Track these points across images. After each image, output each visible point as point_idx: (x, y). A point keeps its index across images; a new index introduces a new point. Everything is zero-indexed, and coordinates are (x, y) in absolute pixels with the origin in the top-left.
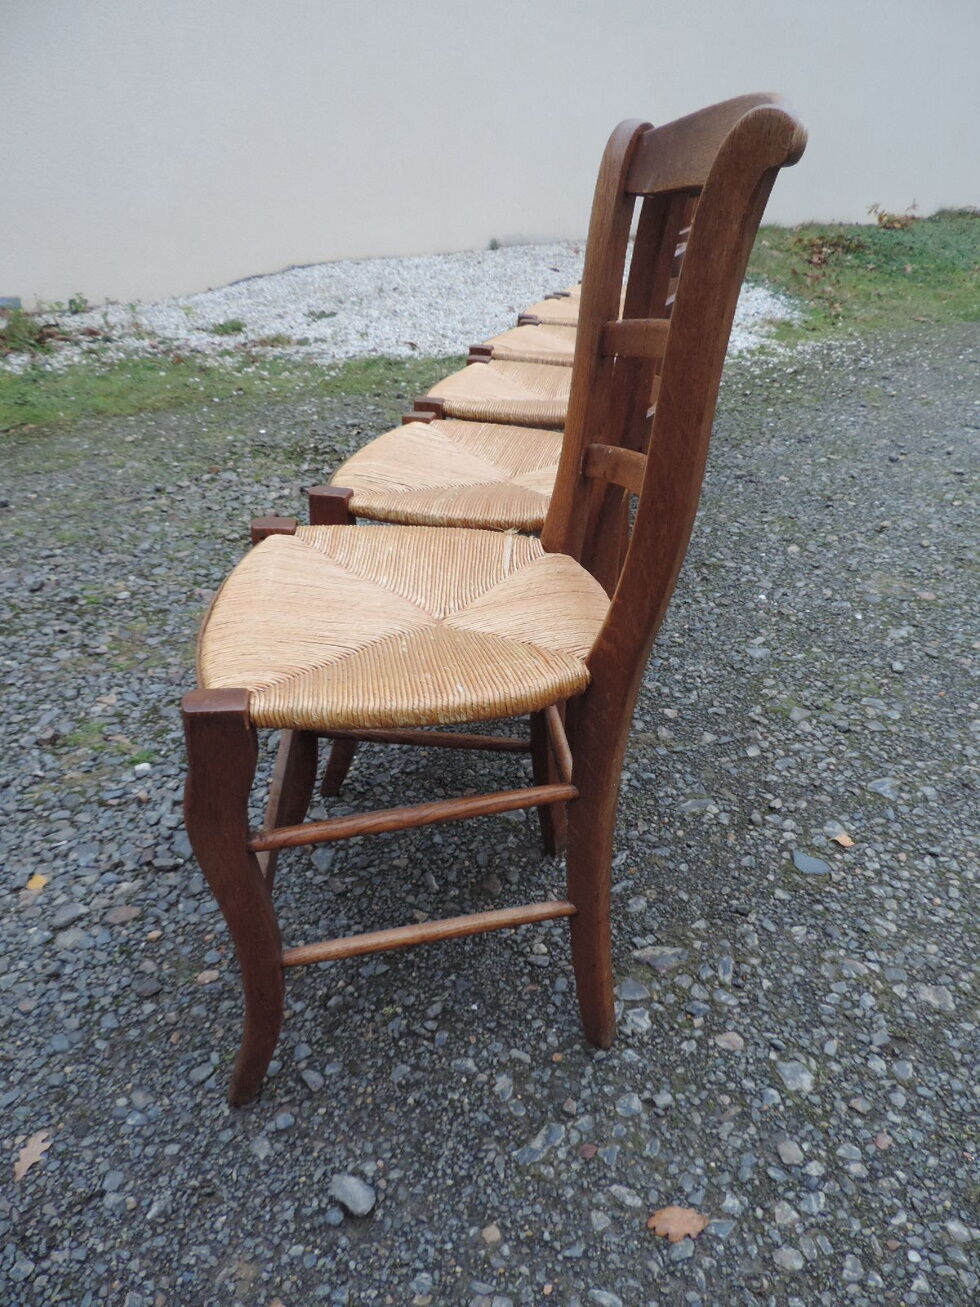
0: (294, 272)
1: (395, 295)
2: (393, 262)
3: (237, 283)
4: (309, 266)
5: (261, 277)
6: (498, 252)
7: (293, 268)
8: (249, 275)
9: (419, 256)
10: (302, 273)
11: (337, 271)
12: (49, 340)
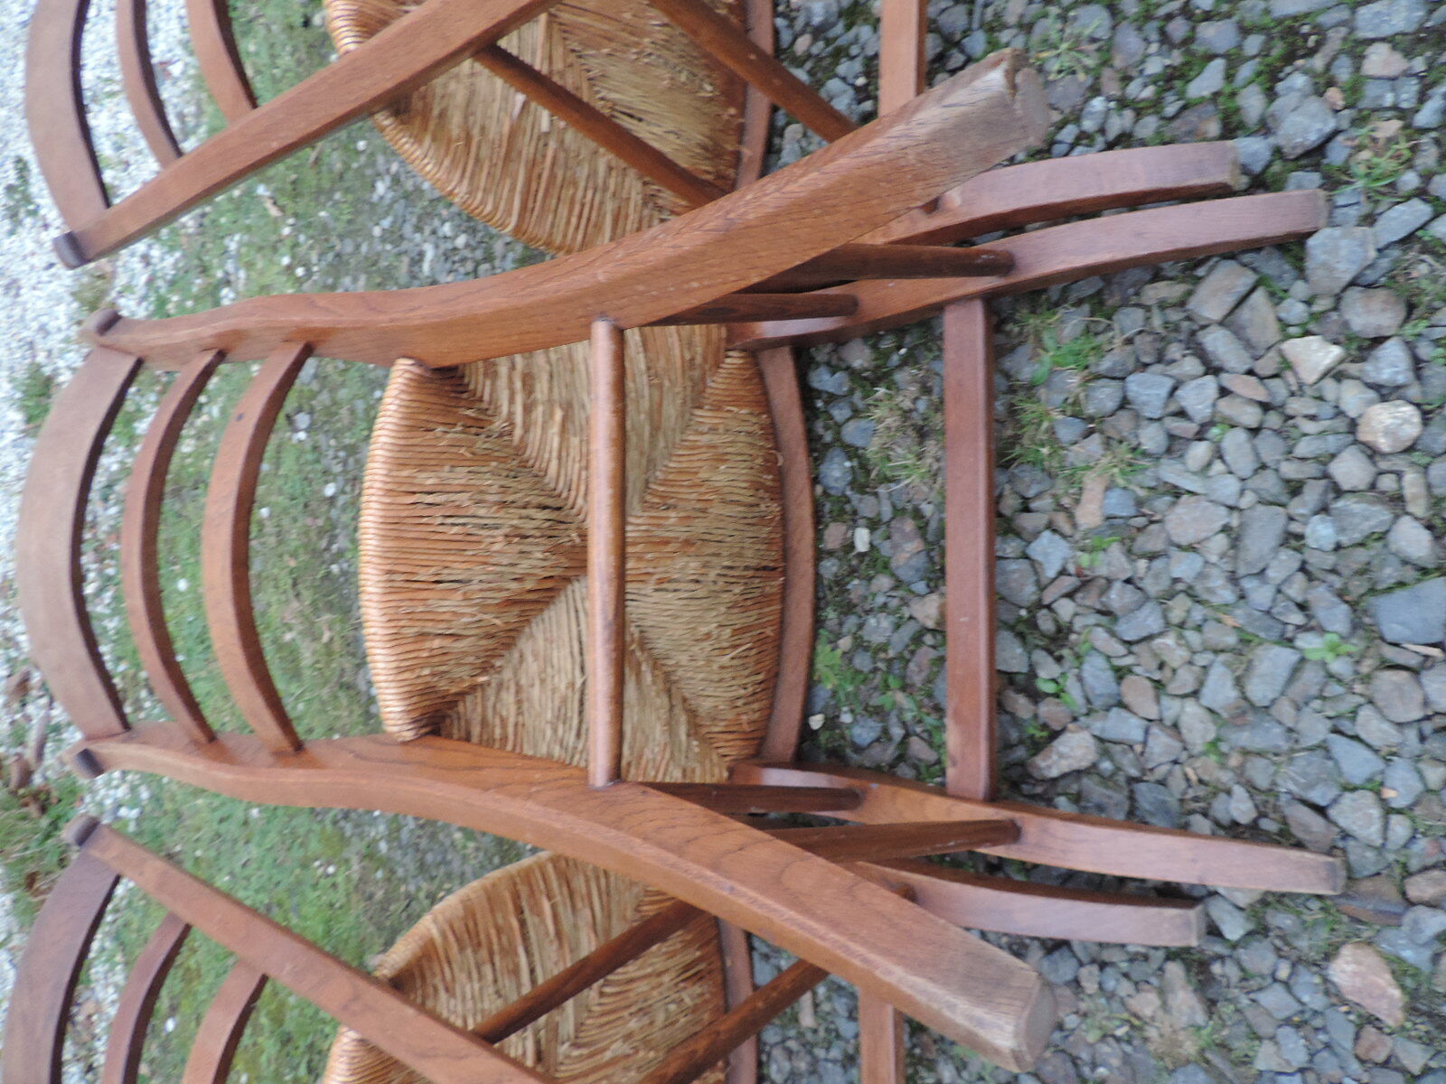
12: (37, 780)
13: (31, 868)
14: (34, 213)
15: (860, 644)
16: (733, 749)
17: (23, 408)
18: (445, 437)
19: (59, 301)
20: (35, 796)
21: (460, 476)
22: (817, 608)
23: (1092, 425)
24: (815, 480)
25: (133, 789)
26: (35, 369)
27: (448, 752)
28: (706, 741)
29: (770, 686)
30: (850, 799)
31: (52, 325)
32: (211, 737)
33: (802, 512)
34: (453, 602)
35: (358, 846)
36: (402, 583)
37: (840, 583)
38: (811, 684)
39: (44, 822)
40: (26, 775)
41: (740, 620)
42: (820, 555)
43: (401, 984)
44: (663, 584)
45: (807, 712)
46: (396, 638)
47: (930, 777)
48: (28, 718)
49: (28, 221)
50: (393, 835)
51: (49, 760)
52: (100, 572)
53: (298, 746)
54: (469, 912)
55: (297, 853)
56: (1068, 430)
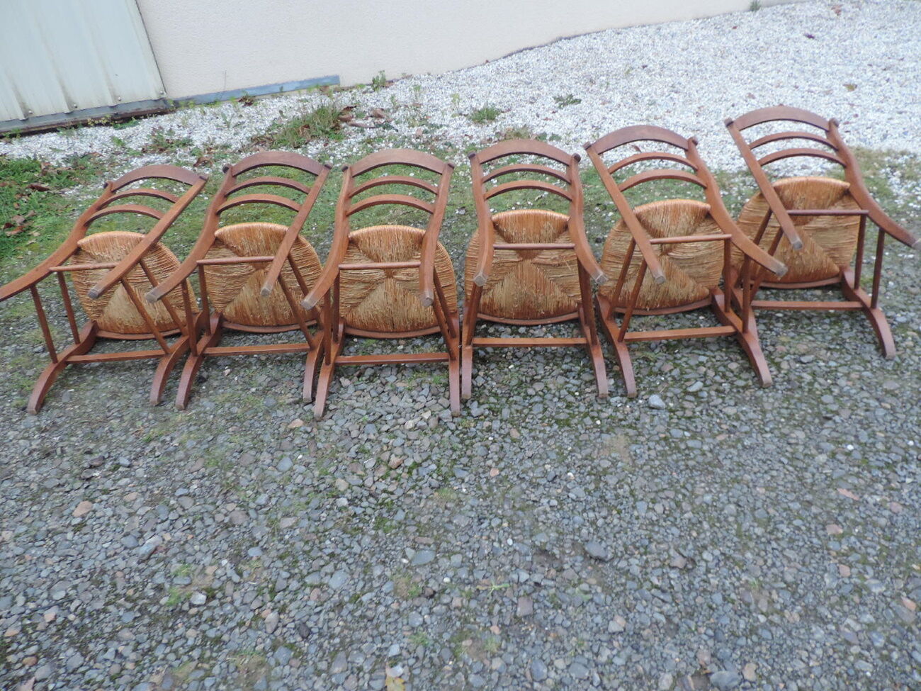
0: (560, 44)
1: (643, 73)
2: (652, 31)
3: (511, 55)
4: (575, 37)
5: (531, 49)
6: (757, 13)
7: (560, 39)
8: (521, 47)
9: (678, 21)
10: (565, 45)
11: (598, 43)
12: (344, 125)
13: (311, 125)
14: (560, 107)
15: (374, 348)
16: (349, 318)
17: (483, 110)
18: (410, 241)
19: (524, 120)
20: (337, 125)
21: (402, 244)
22: (384, 339)
23: (420, 385)
24: (416, 337)
25: (340, 161)
26: (499, 112)
27: (346, 244)
28: (350, 311)
29: (365, 328)
30: (336, 340)
31: (515, 118)
32: (351, 197)
33: (408, 335)
34: (377, 244)
35: (322, 236)
36: (379, 234)
37: (390, 344)
38: (365, 338)
39: (328, 129)
40: (346, 121)
41: (380, 316)
42: (398, 339)
43: (297, 240)
44: (386, 294)
45: (358, 337)
46: (368, 233)
47: (341, 353)
48: (367, 119)
49: (557, 105)
50: (325, 246)
51: (351, 129)
52: (420, 144)
53: (348, 216)
54: (311, 254)
55: (318, 218)
56: (418, 380)
